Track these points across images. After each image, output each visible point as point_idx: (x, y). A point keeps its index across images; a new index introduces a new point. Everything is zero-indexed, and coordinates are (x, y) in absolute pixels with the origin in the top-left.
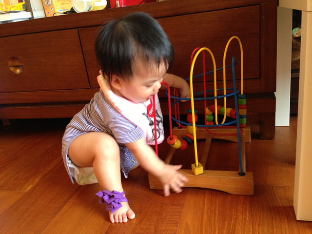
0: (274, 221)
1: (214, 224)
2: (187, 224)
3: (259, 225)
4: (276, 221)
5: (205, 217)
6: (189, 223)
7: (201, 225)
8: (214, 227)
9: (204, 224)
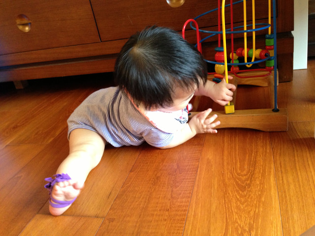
0: (295, 151)
1: (235, 157)
2: (208, 159)
3: (280, 155)
4: (297, 151)
5: (226, 153)
6: (210, 158)
7: (223, 159)
8: (235, 160)
9: (225, 158)
